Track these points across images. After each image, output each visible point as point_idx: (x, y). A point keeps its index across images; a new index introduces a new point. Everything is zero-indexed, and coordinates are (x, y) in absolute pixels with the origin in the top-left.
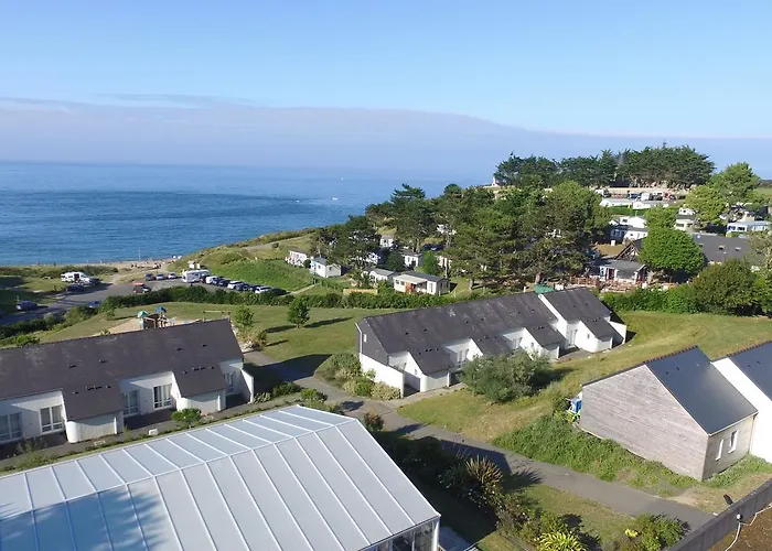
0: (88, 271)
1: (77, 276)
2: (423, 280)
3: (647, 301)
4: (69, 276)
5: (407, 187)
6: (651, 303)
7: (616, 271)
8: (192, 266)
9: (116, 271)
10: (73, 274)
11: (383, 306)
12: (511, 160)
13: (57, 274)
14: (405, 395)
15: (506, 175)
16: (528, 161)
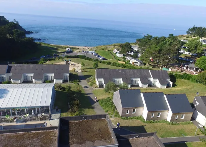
0: (71, 48)
1: (69, 49)
2: (137, 61)
3: (186, 77)
4: (67, 49)
5: (148, 35)
6: (187, 78)
7: (189, 67)
8: (93, 50)
9: (78, 49)
10: (68, 49)
11: (120, 67)
12: (193, 28)
13: (65, 48)
14: (99, 88)
15: (191, 33)
16: (199, 28)
